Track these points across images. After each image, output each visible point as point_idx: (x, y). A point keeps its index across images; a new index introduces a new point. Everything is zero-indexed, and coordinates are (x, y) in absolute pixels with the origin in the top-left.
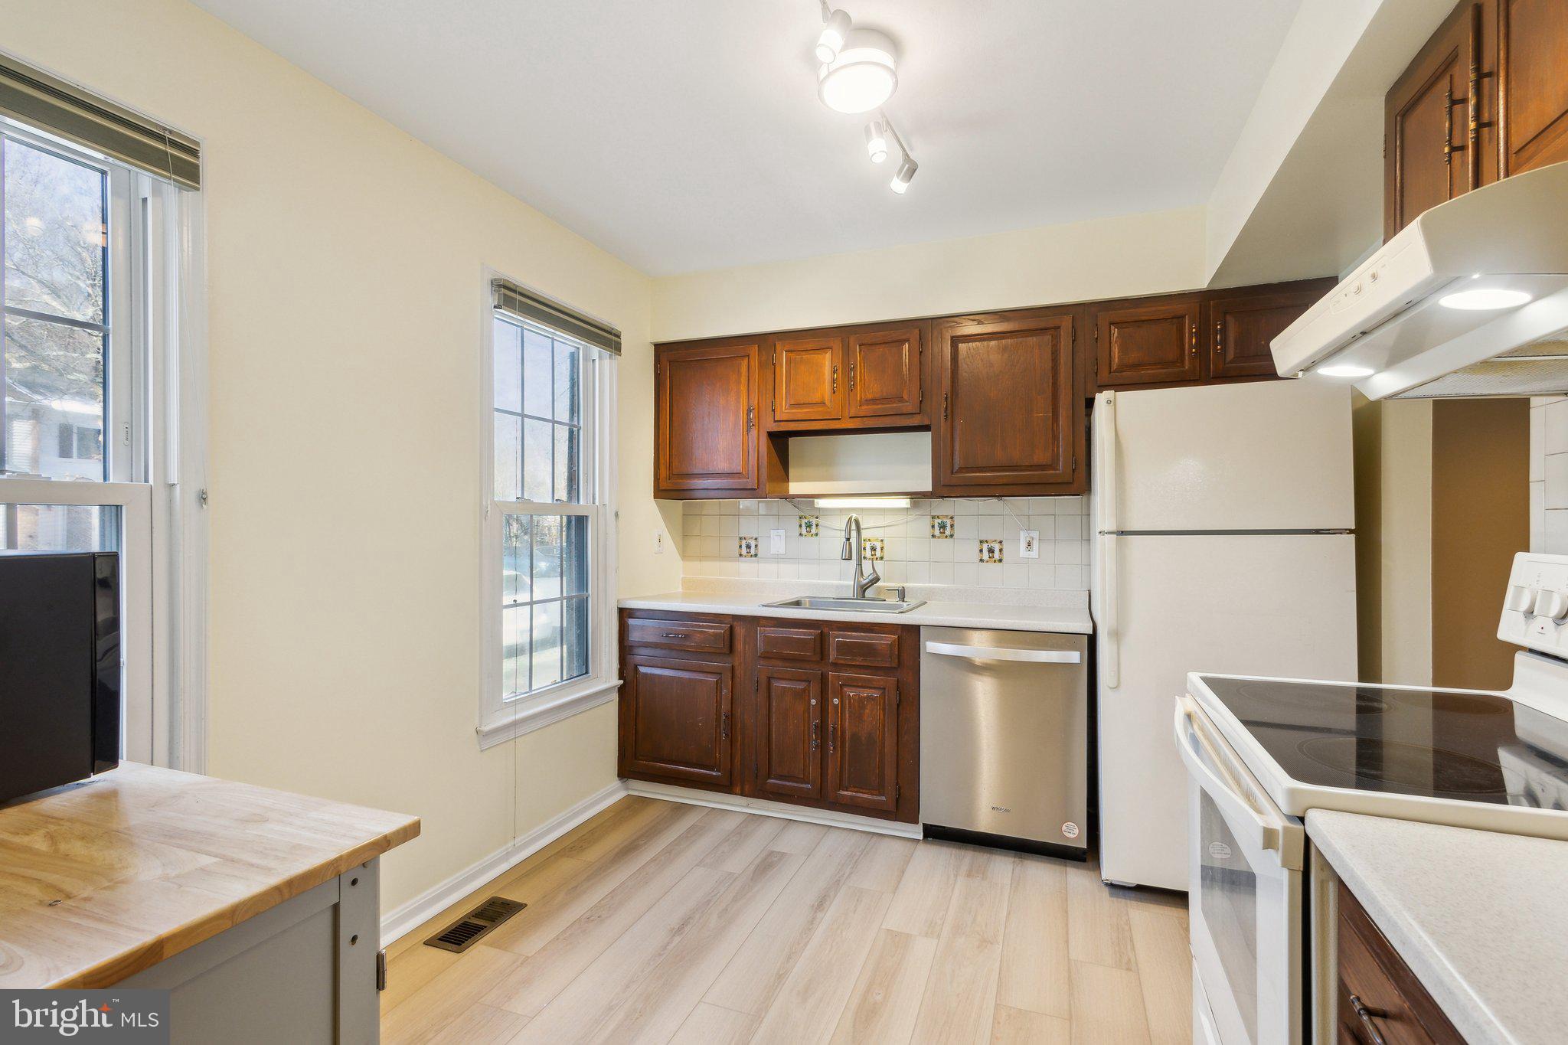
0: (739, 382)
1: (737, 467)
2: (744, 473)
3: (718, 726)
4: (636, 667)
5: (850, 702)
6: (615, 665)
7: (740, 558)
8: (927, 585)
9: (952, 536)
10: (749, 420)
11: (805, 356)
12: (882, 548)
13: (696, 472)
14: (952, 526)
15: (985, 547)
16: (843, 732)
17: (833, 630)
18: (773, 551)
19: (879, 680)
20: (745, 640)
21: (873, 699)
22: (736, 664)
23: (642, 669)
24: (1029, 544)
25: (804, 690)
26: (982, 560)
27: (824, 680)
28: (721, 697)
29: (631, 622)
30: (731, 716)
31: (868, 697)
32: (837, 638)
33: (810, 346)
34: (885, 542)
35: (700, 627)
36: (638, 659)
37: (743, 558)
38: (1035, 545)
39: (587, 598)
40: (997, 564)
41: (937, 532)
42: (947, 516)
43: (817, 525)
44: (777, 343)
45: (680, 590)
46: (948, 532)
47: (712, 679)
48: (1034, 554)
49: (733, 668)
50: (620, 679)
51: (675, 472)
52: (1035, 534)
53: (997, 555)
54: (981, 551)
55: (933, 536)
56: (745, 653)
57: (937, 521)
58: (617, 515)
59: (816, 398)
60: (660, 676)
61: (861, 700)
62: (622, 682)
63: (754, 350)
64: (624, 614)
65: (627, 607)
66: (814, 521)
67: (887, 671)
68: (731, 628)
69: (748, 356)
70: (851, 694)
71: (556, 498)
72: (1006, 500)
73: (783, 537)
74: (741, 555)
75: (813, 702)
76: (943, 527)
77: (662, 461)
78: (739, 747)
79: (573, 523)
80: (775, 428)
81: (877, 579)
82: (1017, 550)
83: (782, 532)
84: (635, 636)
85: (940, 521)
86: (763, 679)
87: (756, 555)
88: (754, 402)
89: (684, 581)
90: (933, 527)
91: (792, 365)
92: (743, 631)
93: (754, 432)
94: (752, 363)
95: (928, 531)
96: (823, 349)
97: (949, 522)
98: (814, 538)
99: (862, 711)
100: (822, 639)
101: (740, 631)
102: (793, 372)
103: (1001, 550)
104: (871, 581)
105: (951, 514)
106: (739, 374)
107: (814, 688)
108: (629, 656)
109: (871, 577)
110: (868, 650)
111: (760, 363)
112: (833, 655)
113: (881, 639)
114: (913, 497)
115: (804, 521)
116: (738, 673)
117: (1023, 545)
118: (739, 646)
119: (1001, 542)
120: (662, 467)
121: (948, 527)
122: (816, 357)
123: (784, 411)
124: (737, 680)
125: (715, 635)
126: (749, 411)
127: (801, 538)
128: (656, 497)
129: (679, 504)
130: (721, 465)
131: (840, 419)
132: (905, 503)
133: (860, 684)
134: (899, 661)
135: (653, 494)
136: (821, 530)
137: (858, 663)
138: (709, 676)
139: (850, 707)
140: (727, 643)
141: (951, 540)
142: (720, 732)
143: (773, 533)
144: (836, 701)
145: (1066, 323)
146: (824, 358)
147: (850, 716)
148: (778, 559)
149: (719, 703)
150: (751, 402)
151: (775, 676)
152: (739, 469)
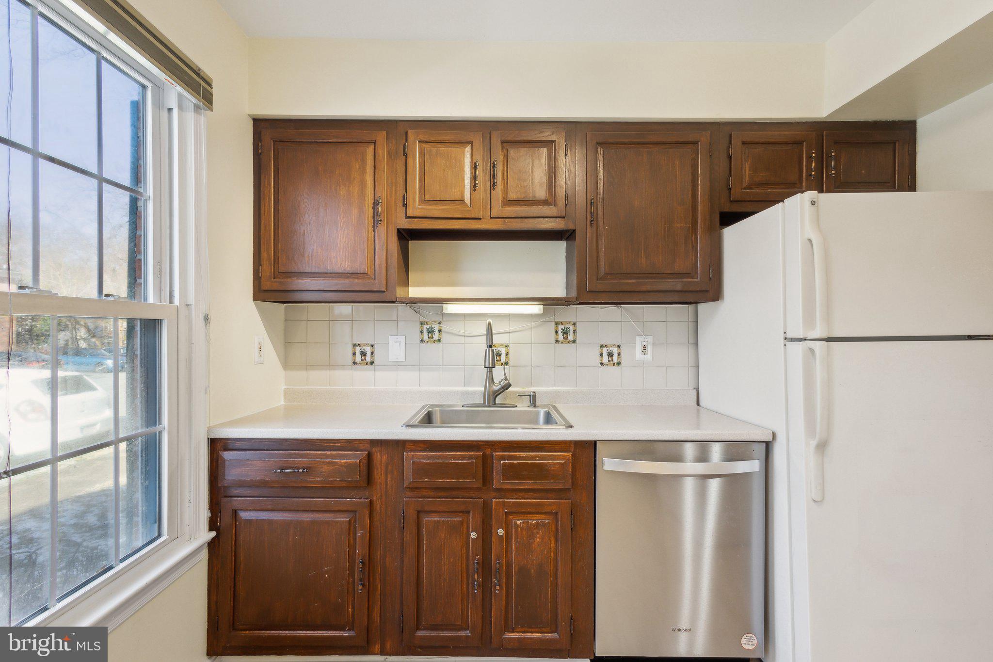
0: (363, 171)
1: (361, 265)
2: (369, 273)
3: (352, 574)
4: (235, 512)
5: (517, 531)
6: (204, 514)
7: (354, 366)
8: (551, 388)
9: (574, 341)
10: (375, 214)
11: (443, 149)
12: (507, 354)
13: (308, 270)
14: (574, 332)
15: (605, 351)
16: (509, 565)
17: (495, 451)
18: (392, 357)
19: (550, 504)
20: (387, 467)
21: (545, 525)
22: (375, 498)
23: (244, 515)
24: (644, 348)
25: (462, 523)
26: (602, 364)
27: (486, 508)
28: (355, 539)
29: (227, 455)
30: (369, 563)
31: (538, 524)
32: (501, 460)
33: (447, 138)
34: (510, 347)
35: (327, 456)
36: (236, 502)
37: (357, 366)
38: (650, 349)
39: (160, 433)
40: (616, 367)
41: (560, 337)
42: (570, 322)
43: (440, 331)
44: (409, 131)
45: (282, 403)
46: (571, 337)
47: (343, 518)
48: (649, 357)
49: (371, 502)
50: (211, 529)
51: (282, 269)
52: (650, 339)
53: (615, 359)
54: (601, 355)
55: (557, 341)
56: (386, 485)
57: (560, 327)
58: (207, 319)
59: (455, 196)
60: (270, 522)
61: (529, 528)
62: (213, 534)
63: (381, 137)
64: (217, 446)
65: (218, 437)
66: (436, 327)
67: (559, 493)
68: (369, 456)
69: (375, 143)
70: (519, 522)
71: (105, 292)
72: (624, 307)
73: (403, 344)
74: (354, 363)
75: (474, 535)
76: (566, 332)
77: (264, 255)
78: (378, 597)
79: (138, 329)
80: (406, 224)
81: (509, 385)
82: (634, 354)
83: (402, 339)
84: (231, 475)
85: (563, 327)
86: (411, 513)
87: (372, 363)
88: (383, 194)
89: (287, 393)
90: (557, 332)
91: (427, 157)
92: (384, 458)
93: (382, 229)
94: (380, 151)
95: (553, 336)
96: (463, 143)
97: (571, 328)
98: (437, 344)
99: (531, 541)
100: (486, 463)
101: (381, 458)
102: (427, 165)
103: (619, 354)
104: (503, 387)
105: (573, 320)
106: (364, 161)
107: (474, 518)
108: (224, 500)
109: (503, 384)
110: (539, 472)
111: (389, 153)
112: (497, 481)
113: (554, 458)
114: (545, 303)
115: (425, 327)
116: (377, 507)
117: (639, 349)
118: (379, 476)
119: (619, 346)
120: (265, 264)
121: (571, 333)
122: (454, 151)
123: (416, 207)
124: (377, 517)
125: (348, 466)
126: (376, 203)
127: (422, 344)
128: (256, 298)
129: (280, 309)
130: (342, 264)
131: (480, 219)
132: (536, 309)
133: (529, 510)
134: (573, 483)
135: (252, 296)
136: (444, 337)
137: (526, 487)
138: (338, 515)
139: (517, 538)
140: (365, 473)
141: (574, 345)
142: (354, 582)
143: (392, 340)
144: (501, 532)
145: (704, 138)
146: (464, 153)
147: (516, 548)
148: (397, 366)
149: (352, 547)
150: (378, 195)
151: (426, 508)
152: (364, 268)
